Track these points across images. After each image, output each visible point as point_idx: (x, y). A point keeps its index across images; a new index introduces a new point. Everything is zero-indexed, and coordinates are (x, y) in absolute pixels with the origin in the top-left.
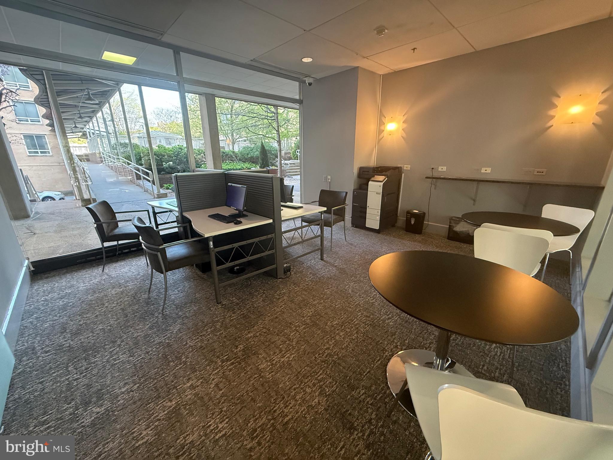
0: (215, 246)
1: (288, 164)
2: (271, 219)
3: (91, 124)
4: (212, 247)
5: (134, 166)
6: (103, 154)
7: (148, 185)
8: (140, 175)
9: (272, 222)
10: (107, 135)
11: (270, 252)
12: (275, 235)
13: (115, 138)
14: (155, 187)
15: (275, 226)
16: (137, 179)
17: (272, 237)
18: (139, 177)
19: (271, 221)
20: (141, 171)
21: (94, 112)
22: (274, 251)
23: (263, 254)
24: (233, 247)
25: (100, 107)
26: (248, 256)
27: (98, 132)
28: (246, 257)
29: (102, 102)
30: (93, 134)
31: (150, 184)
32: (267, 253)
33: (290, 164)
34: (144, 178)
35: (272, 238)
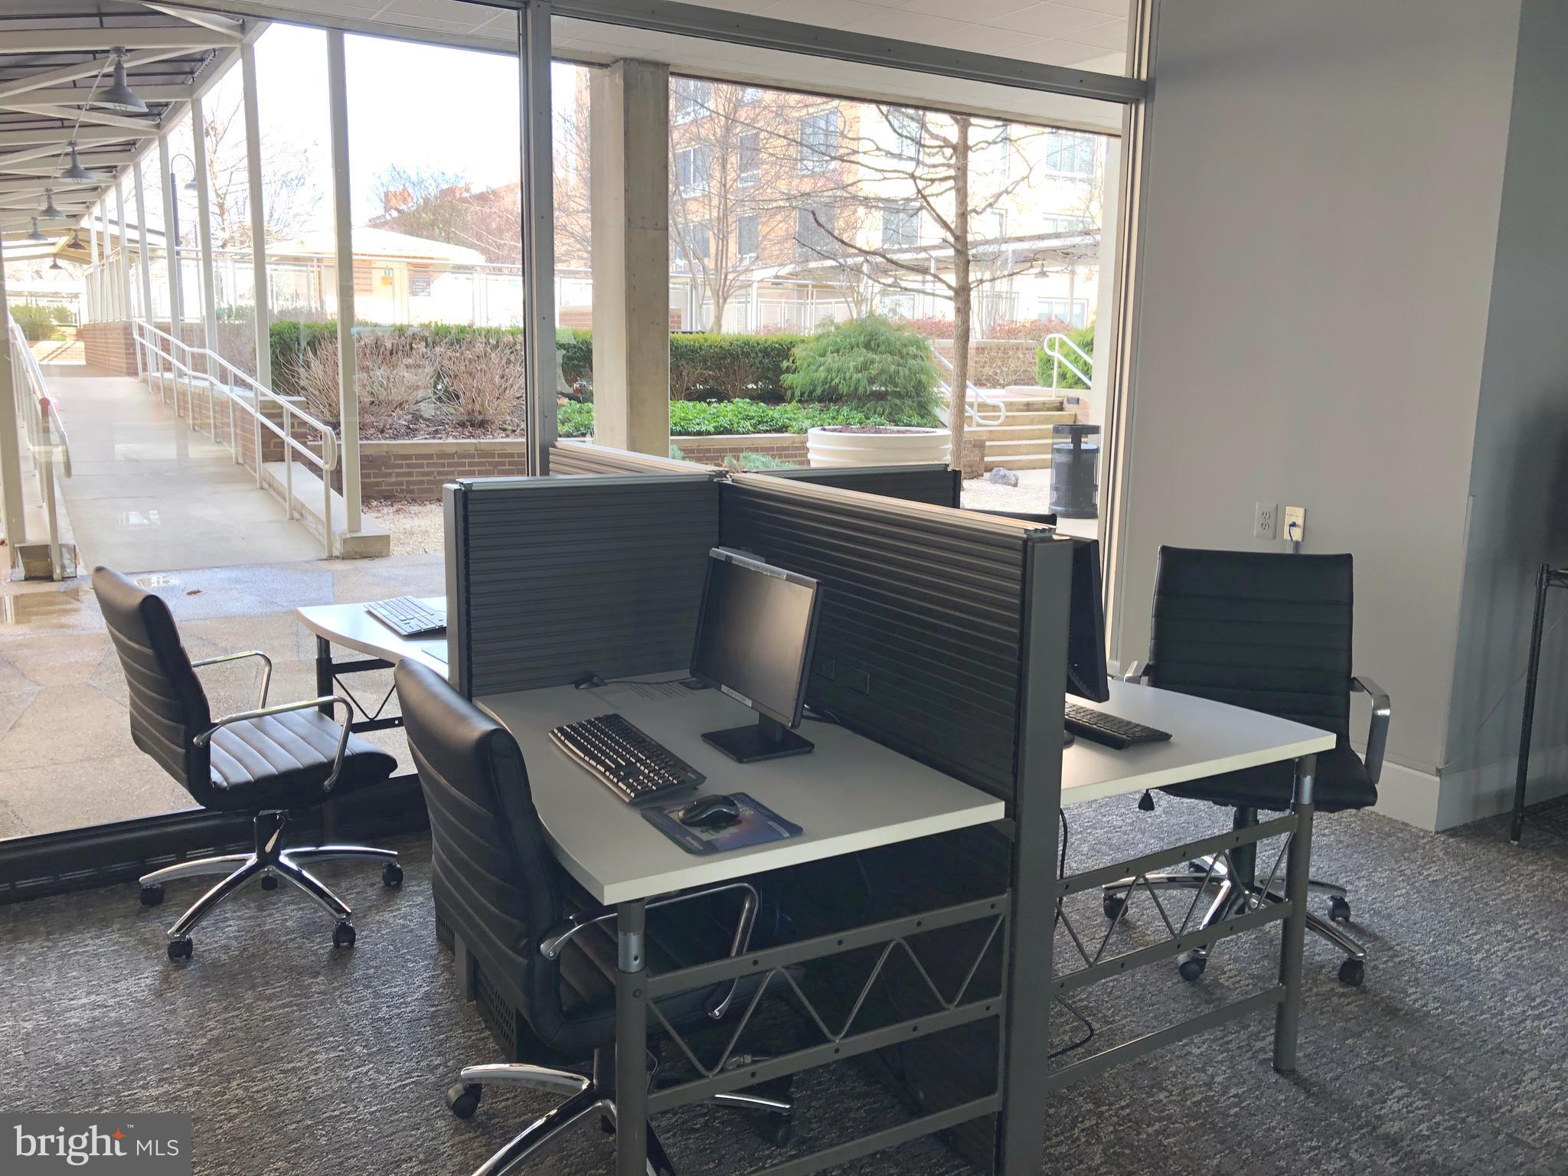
0: (656, 959)
1: (995, 408)
2: (998, 795)
3: (111, 197)
4: (635, 965)
5: (263, 395)
6: (142, 335)
7: (308, 488)
8: (282, 443)
9: (1001, 816)
10: (170, 249)
11: (975, 1011)
12: (1014, 902)
13: (201, 263)
14: (339, 503)
15: (1015, 847)
16: (266, 458)
17: (992, 912)
18: (273, 450)
19: (994, 811)
20: (287, 420)
21: (131, 148)
22: (996, 1004)
23: (928, 1024)
24: (757, 969)
25: (158, 126)
26: (836, 1033)
27: (135, 235)
28: (826, 1041)
29: (167, 105)
30: (115, 239)
31: (318, 485)
32: (955, 1015)
33: (1010, 406)
34: (297, 456)
35: (993, 919)
